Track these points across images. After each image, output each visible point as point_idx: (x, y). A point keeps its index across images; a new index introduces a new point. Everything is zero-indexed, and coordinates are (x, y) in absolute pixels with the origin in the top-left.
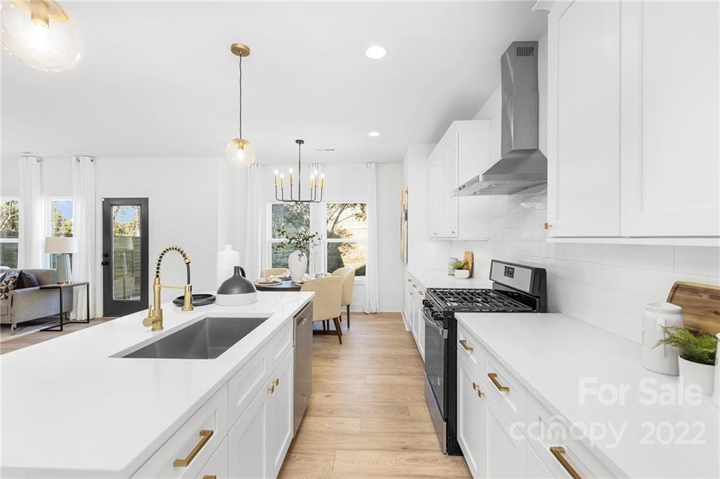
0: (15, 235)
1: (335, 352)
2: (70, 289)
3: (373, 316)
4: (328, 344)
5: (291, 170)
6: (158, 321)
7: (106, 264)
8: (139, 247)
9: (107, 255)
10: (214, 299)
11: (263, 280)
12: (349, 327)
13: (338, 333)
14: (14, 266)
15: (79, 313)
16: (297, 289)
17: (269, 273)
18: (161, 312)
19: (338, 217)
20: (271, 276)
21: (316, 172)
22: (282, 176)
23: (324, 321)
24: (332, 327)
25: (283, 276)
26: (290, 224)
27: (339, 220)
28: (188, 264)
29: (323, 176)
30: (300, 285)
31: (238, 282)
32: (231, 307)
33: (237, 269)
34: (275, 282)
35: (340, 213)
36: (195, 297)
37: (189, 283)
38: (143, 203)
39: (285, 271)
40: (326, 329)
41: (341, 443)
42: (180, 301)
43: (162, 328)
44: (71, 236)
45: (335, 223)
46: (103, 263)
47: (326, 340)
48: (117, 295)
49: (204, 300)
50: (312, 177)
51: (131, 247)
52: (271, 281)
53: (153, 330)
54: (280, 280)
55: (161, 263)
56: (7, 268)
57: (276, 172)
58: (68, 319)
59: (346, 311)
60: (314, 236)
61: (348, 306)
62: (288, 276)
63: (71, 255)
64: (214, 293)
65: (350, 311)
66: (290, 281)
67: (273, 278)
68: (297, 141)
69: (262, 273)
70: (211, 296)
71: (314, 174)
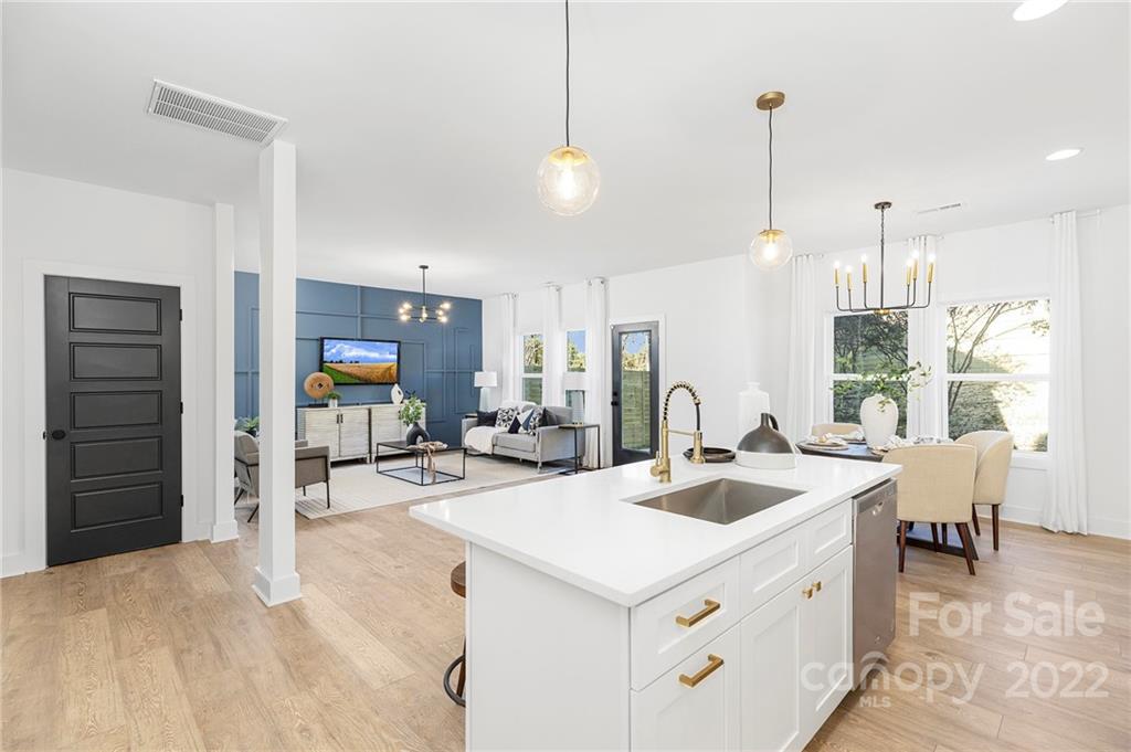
0: (539, 370)
1: (958, 586)
2: (583, 429)
3: (1068, 538)
4: (944, 569)
5: (864, 258)
6: (665, 473)
7: (616, 404)
8: (648, 385)
9: (616, 393)
10: (733, 457)
11: (813, 439)
12: (996, 547)
13: (968, 553)
14: (539, 403)
15: (591, 459)
16: (879, 459)
17: (826, 429)
18: (668, 461)
19: (983, 331)
20: (829, 435)
21: (916, 254)
22: (849, 269)
23: (934, 526)
24: (954, 540)
25: (851, 436)
26: (874, 348)
27: (985, 337)
28: (697, 404)
29: (932, 258)
30: (882, 454)
31: (767, 436)
32: (755, 469)
33: (765, 417)
34: (836, 445)
35: (988, 323)
36: (706, 451)
37: (698, 429)
38: (651, 331)
39: (856, 429)
40: (941, 541)
41: (949, 737)
42: (689, 454)
43: (669, 480)
44: (583, 370)
45: (975, 344)
46: (612, 404)
47: (938, 560)
48: (626, 444)
49: (721, 456)
50: (910, 263)
51: (639, 384)
52: (828, 442)
53: (661, 481)
54: (844, 443)
55: (669, 403)
56: (534, 404)
57: (837, 264)
58: (581, 465)
59: (991, 517)
60: (913, 369)
61: (995, 507)
62: (860, 437)
63: (584, 392)
64: (734, 449)
65: (1001, 518)
66: (865, 447)
67: (830, 438)
68: (877, 206)
69: (814, 428)
70: (730, 451)
71: (913, 257)
